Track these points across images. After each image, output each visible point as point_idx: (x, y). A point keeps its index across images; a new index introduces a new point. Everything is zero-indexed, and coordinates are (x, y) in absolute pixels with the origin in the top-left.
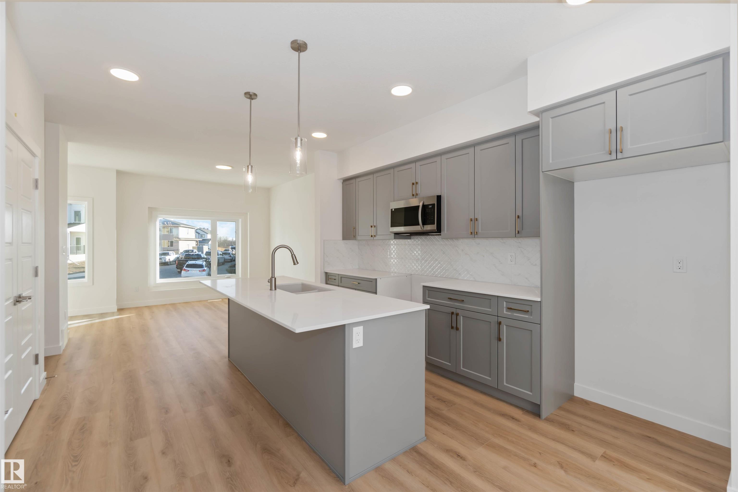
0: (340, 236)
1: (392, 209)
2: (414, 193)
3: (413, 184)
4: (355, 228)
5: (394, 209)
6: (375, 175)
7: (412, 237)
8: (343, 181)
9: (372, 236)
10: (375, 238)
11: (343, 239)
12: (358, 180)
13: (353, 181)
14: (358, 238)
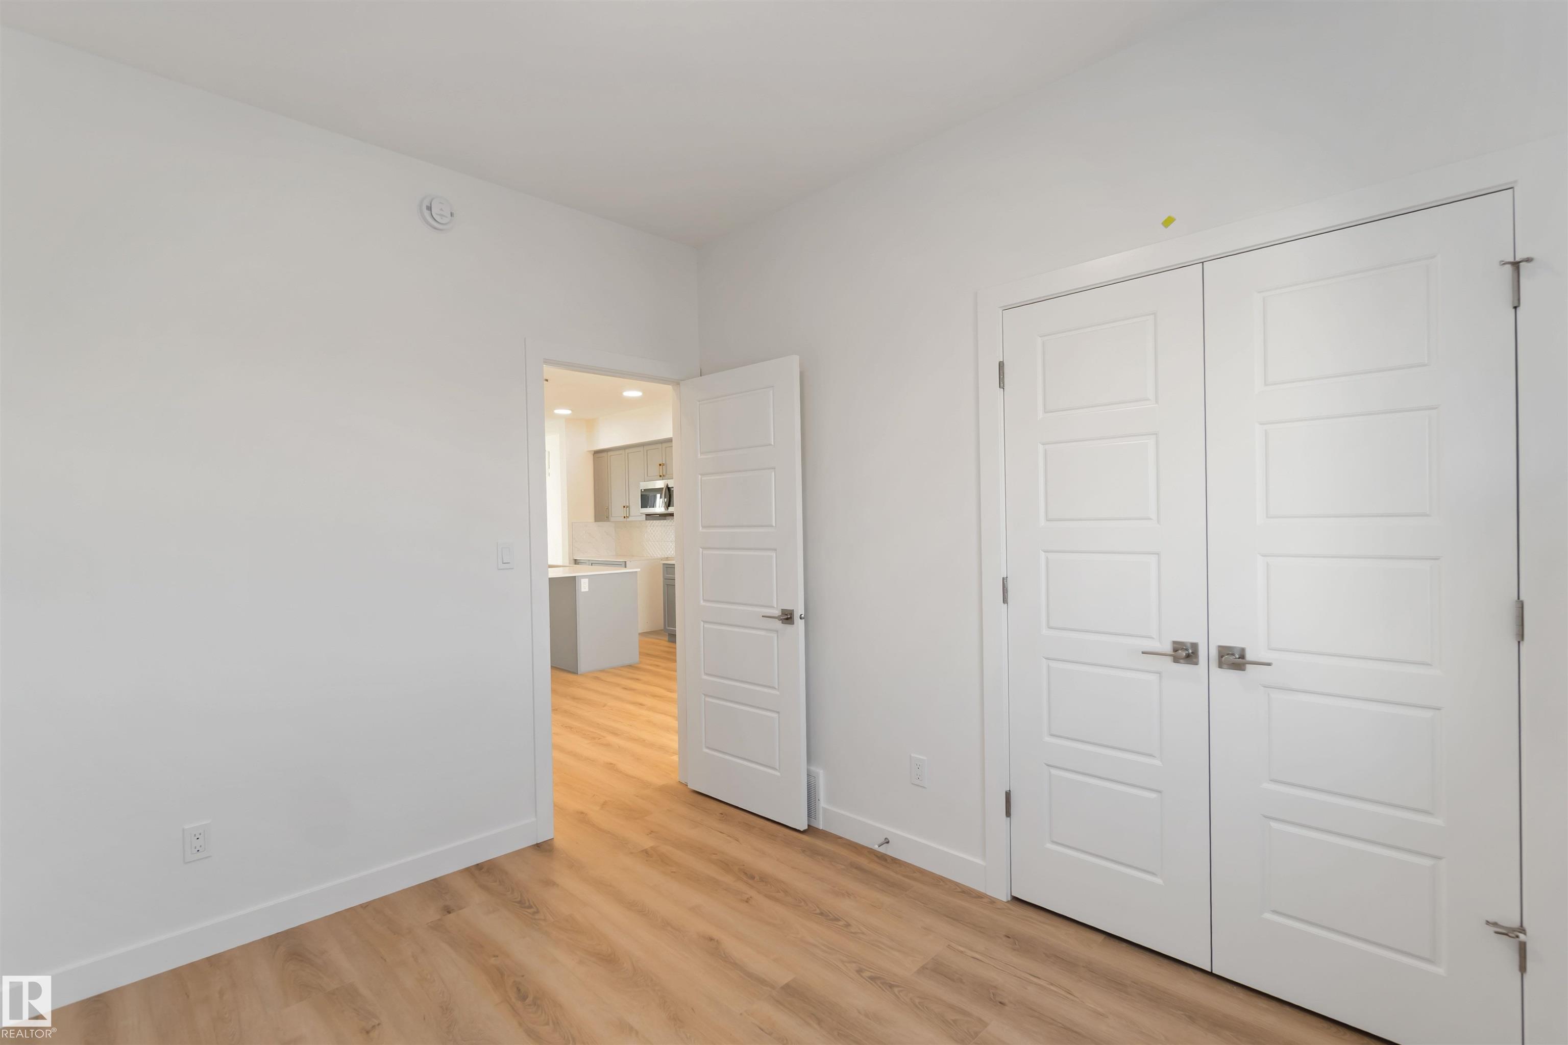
0: (592, 519)
1: (641, 490)
2: (661, 474)
3: (660, 465)
4: (608, 509)
5: (644, 490)
6: (627, 451)
7: (667, 517)
8: (593, 453)
9: (625, 517)
10: (628, 520)
11: (595, 519)
12: (610, 453)
13: (604, 454)
14: (612, 519)
